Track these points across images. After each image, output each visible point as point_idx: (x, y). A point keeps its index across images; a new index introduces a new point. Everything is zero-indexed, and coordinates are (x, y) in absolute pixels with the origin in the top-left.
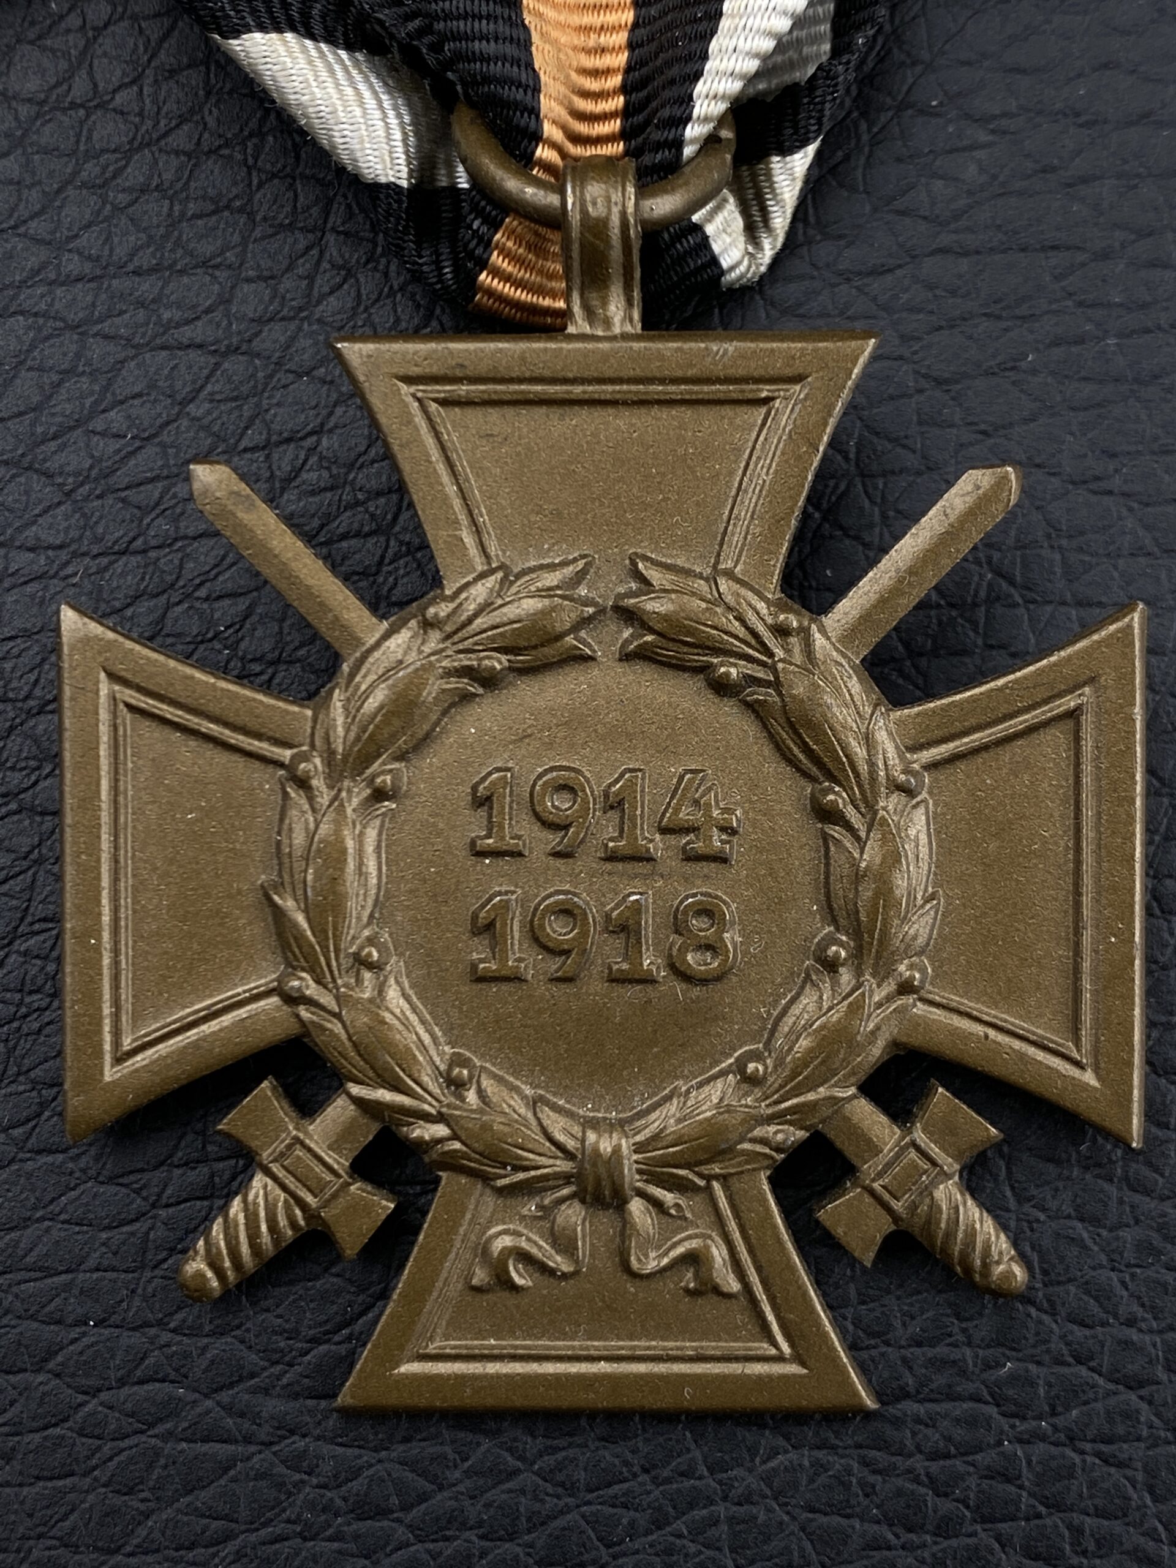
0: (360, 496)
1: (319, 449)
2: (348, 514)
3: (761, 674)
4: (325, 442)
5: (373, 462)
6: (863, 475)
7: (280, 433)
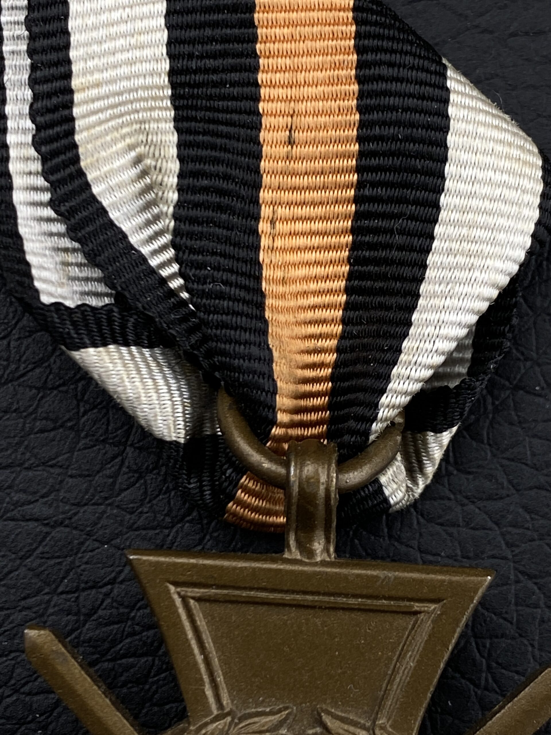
0: (137, 628)
1: (112, 595)
2: (128, 640)
4: (115, 591)
6: (475, 636)
7: (86, 583)
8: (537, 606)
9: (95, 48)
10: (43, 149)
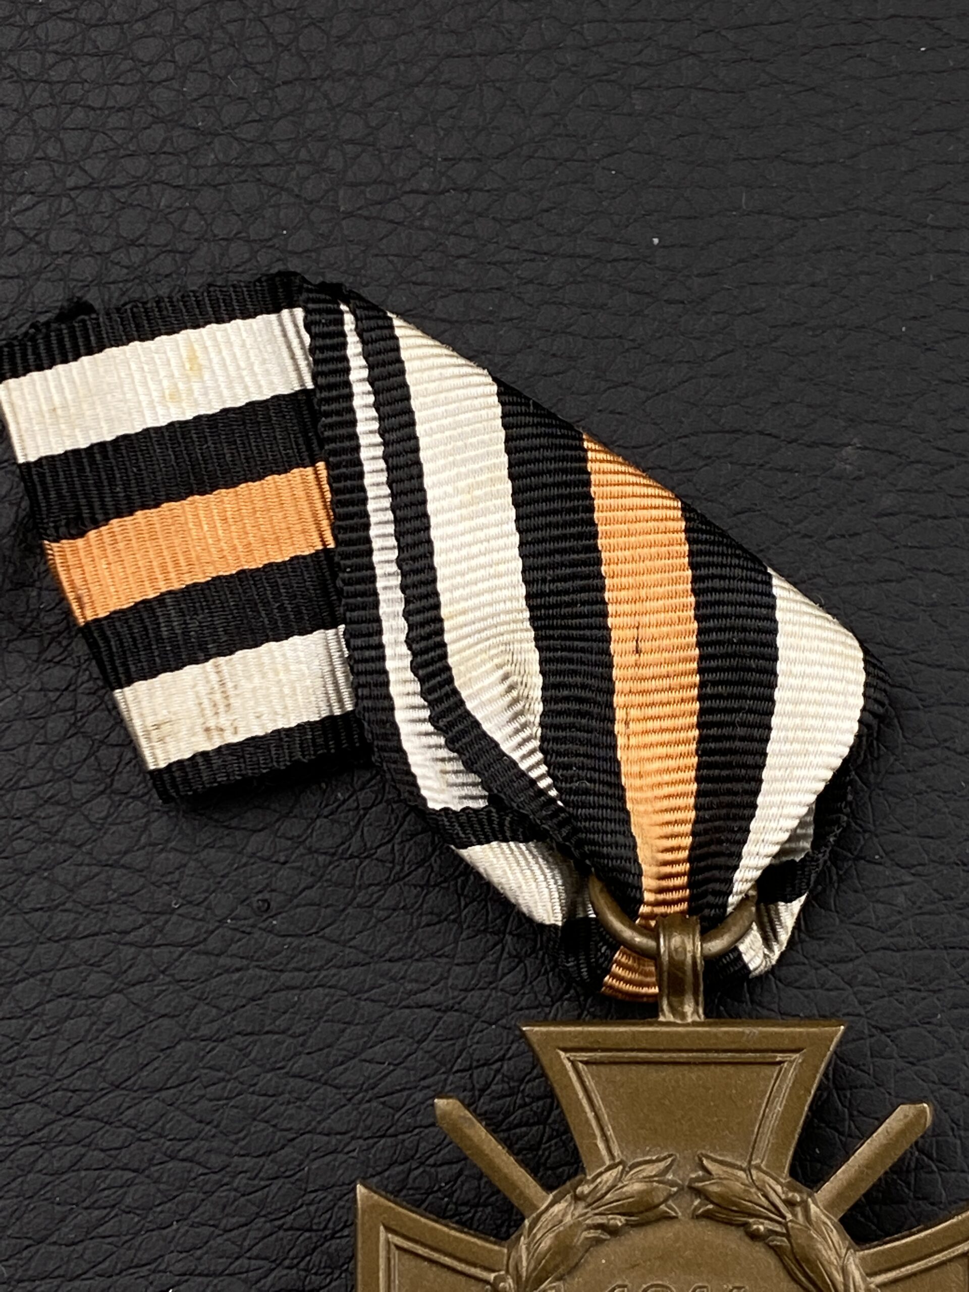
1: (502, 1071)
3: (778, 1229)
4: (505, 1067)
5: (535, 1078)
7: (478, 1061)
8: (892, 1058)
9: (459, 580)
10: (421, 672)
